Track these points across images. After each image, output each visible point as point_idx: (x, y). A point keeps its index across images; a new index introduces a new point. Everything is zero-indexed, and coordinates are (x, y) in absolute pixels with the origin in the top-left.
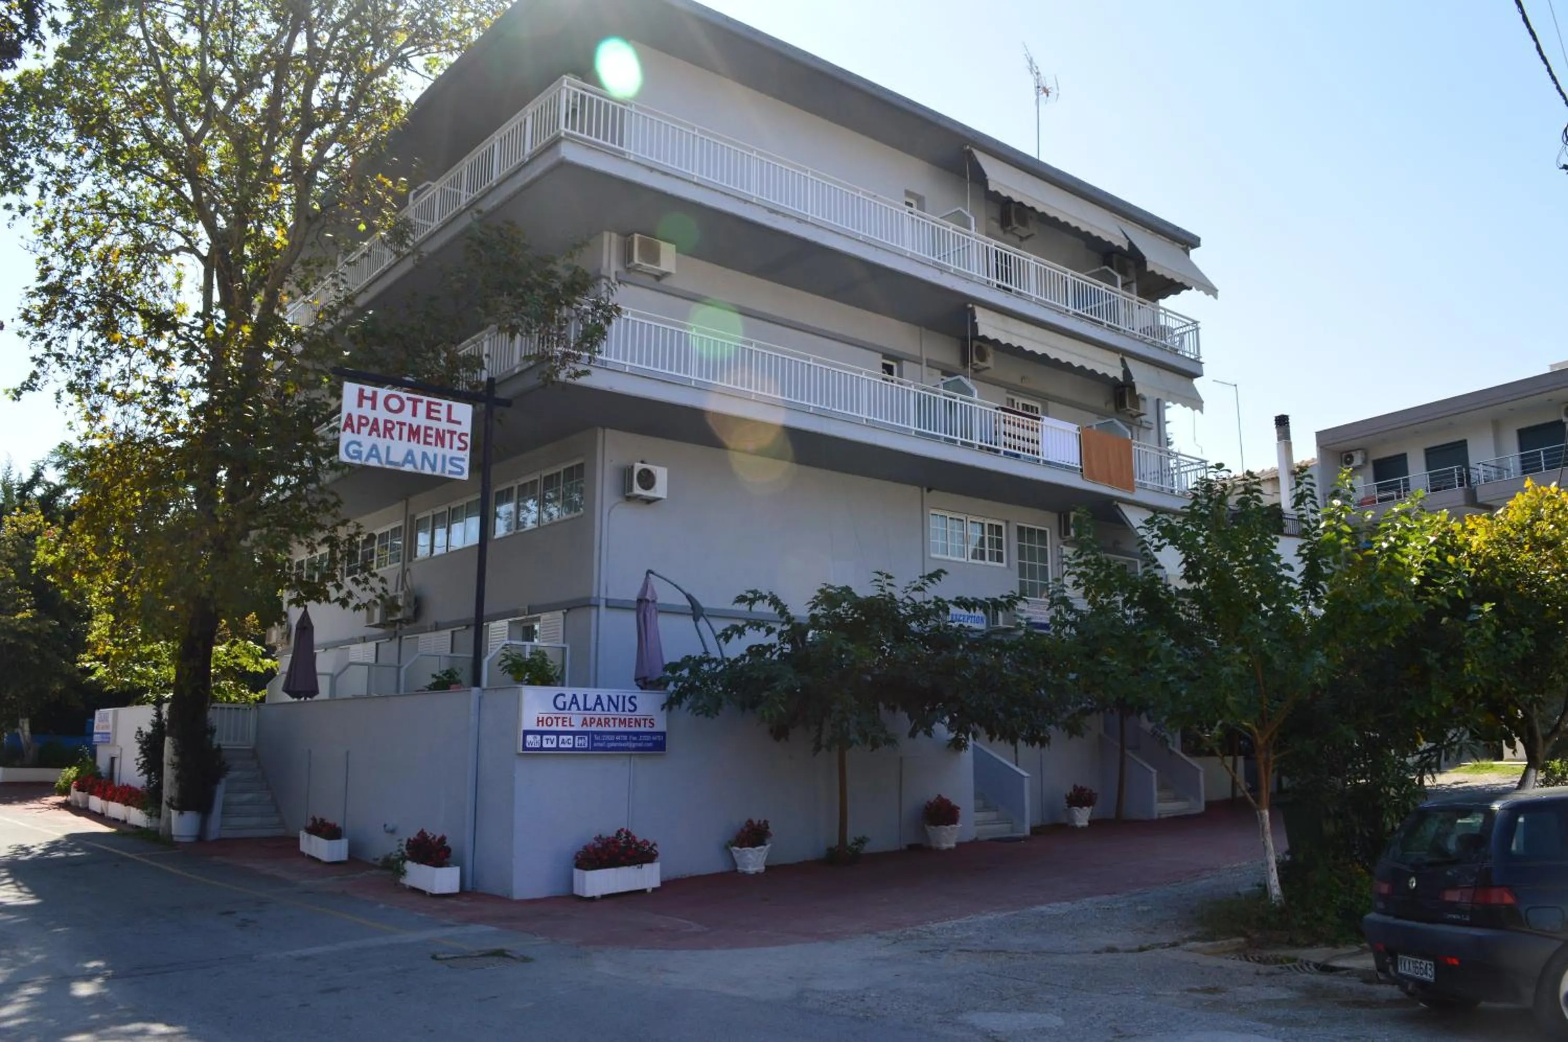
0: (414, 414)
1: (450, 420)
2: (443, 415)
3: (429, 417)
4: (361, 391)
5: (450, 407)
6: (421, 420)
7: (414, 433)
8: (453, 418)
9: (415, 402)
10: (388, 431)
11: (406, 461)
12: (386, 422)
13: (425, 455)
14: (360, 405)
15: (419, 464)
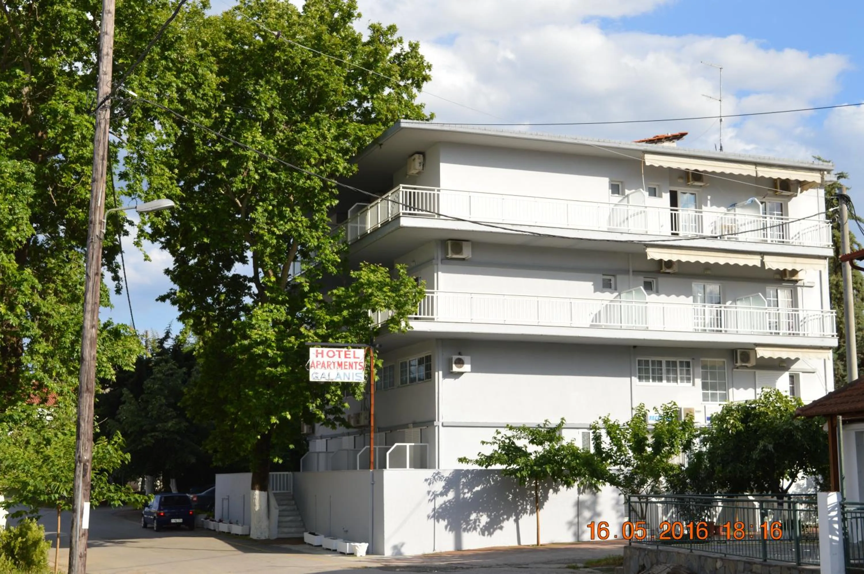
0: (340, 357)
1: (355, 357)
2: (352, 356)
3: (346, 357)
4: (317, 351)
5: (354, 352)
6: (343, 359)
7: (340, 365)
8: (356, 356)
9: (339, 352)
10: (329, 366)
11: (337, 377)
12: (328, 362)
13: (345, 374)
14: (317, 356)
15: (342, 378)
